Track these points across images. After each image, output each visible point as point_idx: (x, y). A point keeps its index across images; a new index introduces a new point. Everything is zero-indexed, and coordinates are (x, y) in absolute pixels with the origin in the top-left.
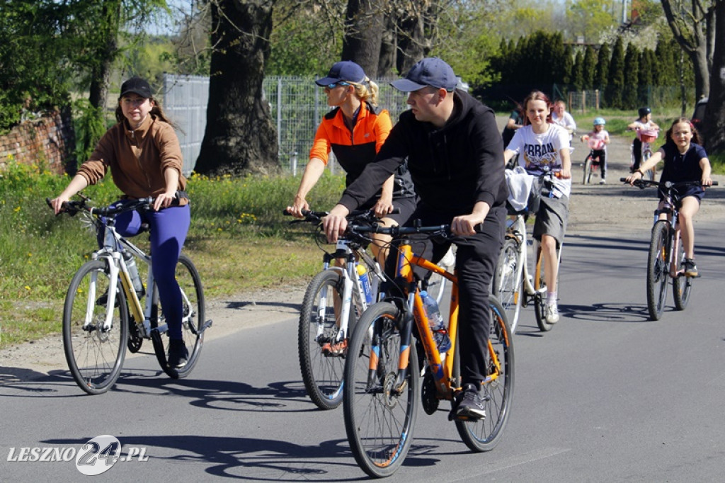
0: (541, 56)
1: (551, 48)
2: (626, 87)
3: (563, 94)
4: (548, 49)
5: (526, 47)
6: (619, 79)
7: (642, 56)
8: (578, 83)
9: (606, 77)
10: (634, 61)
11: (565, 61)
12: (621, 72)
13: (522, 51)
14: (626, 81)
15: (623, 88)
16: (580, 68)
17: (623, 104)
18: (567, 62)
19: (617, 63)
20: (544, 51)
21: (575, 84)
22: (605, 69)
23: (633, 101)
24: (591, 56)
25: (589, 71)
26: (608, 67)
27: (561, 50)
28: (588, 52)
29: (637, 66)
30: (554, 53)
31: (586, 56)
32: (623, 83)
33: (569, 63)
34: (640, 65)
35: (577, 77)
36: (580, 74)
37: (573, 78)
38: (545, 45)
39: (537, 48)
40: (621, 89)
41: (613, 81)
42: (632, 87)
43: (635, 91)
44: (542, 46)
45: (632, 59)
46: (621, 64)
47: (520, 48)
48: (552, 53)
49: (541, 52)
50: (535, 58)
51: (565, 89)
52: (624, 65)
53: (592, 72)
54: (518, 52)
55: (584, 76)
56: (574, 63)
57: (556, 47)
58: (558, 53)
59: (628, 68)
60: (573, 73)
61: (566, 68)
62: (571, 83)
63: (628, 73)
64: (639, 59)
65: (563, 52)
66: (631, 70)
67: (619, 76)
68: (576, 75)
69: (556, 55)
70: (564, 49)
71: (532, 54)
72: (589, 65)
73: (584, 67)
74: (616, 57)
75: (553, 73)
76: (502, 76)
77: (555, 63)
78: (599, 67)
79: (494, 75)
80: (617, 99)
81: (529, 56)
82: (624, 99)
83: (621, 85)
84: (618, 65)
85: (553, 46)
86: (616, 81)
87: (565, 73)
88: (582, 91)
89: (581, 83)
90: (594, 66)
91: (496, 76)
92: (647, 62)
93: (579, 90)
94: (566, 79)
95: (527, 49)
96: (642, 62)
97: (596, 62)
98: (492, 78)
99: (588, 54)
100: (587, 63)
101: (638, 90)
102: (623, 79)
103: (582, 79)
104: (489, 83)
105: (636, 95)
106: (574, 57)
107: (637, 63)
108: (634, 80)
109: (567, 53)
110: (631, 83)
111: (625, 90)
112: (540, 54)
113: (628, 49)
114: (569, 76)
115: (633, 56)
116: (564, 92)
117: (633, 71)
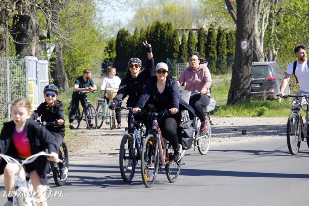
0: (158, 39)
1: (164, 33)
2: (219, 58)
3: (173, 65)
4: (163, 33)
5: (149, 33)
6: (213, 53)
7: (229, 36)
8: (184, 57)
9: (204, 52)
10: (223, 39)
11: (174, 41)
12: (214, 47)
13: (146, 36)
14: (218, 54)
15: (216, 59)
16: (185, 46)
17: (217, 70)
18: (175, 42)
19: (211, 41)
20: (160, 35)
21: (182, 58)
22: (202, 46)
23: (224, 68)
24: (193, 37)
25: (192, 48)
26: (205, 45)
27: (171, 34)
28: (190, 34)
29: (226, 43)
30: (167, 36)
31: (189, 38)
32: (216, 55)
33: (177, 43)
34: (228, 42)
35: (183, 53)
36: (185, 51)
37: (180, 54)
38: (161, 31)
39: (156, 34)
40: (214, 59)
41: (209, 54)
42: (223, 58)
43: (225, 61)
44: (159, 32)
45: (222, 38)
46: (214, 42)
47: (145, 34)
48: (165, 36)
49: (159, 36)
50: (155, 40)
51: (175, 61)
52: (216, 43)
53: (194, 49)
54: (144, 37)
55: (188, 51)
56: (181, 43)
57: (168, 31)
58: (170, 36)
59: (219, 45)
60: (180, 50)
61: (175, 47)
62: (179, 57)
63: (219, 48)
64: (227, 38)
65: (172, 35)
66: (221, 46)
67: (213, 50)
68: (182, 51)
69: (168, 38)
70: (173, 33)
71: (153, 38)
72: (192, 44)
73: (188, 45)
74: (210, 37)
75: (167, 50)
76: (116, 54)
77: (168, 43)
78: (198, 45)
79: (111, 53)
80: (212, 67)
81: (151, 39)
82: (217, 67)
83: (215, 57)
84: (212, 43)
85: (166, 31)
86: (211, 54)
87: (174, 51)
88: (187, 63)
89: (186, 57)
90: (195, 44)
91: (113, 54)
92: (233, 39)
93: (185, 62)
94: (175, 55)
95: (149, 34)
96: (229, 39)
97: (197, 41)
98: (110, 56)
99: (191, 36)
100: (189, 42)
101: (227, 60)
102: (216, 52)
103: (187, 54)
104: (108, 59)
105: (226, 63)
106: (180, 39)
107: (225, 40)
108: (223, 53)
109: (175, 36)
110: (221, 55)
111: (218, 60)
112: (158, 37)
113: (219, 31)
114: (177, 52)
115: (222, 36)
116: (174, 64)
117: (223, 47)
